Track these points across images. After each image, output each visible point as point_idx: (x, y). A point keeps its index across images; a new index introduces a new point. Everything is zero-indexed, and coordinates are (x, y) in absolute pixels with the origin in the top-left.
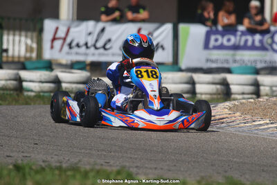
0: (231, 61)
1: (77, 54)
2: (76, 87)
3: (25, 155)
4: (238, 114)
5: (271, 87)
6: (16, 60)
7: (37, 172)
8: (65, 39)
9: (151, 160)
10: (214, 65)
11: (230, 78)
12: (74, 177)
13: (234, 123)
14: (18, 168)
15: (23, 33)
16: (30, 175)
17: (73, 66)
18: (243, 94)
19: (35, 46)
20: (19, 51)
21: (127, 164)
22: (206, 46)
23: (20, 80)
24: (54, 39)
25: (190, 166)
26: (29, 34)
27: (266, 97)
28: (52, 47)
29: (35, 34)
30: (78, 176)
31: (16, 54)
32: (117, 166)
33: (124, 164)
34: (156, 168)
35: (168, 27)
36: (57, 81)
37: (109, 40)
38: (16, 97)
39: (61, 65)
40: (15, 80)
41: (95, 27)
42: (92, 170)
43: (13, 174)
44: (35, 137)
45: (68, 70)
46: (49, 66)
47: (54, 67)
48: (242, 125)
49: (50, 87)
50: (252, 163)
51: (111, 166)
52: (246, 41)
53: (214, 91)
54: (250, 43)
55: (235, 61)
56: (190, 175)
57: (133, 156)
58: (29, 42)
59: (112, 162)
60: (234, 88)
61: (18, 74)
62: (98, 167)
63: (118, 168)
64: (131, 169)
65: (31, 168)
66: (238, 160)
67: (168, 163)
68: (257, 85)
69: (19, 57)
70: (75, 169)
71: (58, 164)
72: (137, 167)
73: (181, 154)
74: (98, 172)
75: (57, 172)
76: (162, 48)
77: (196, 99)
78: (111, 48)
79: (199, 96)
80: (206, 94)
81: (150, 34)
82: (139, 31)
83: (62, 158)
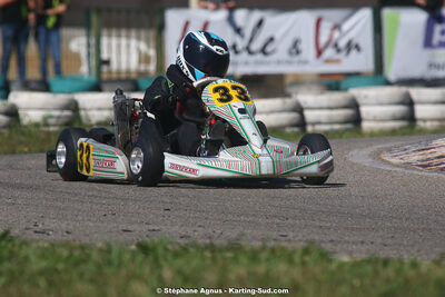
3: (151, 227)
6: (123, 76)
7: (176, 255)
10: (441, 73)
12: (235, 259)
14: (144, 248)
15: (133, 33)
16: (166, 260)
19: (152, 53)
20: (128, 62)
21: (316, 238)
22: (428, 43)
25: (417, 236)
26: (143, 33)
29: (152, 34)
30: (244, 260)
31: (124, 67)
32: (300, 241)
33: (311, 236)
34: (362, 242)
35: (365, 15)
37: (271, 39)
41: (247, 18)
42: (263, 249)
43: (140, 257)
44: (166, 199)
51: (289, 241)
56: (418, 251)
57: (323, 224)
58: (143, 46)
59: (291, 235)
62: (272, 244)
63: (300, 245)
64: (323, 245)
65: (166, 249)
67: (381, 233)
69: (128, 72)
70: (235, 247)
71: (208, 241)
72: (332, 241)
73: (401, 219)
74: (273, 251)
75: (208, 254)
76: (358, 48)
77: (417, 128)
78: (274, 51)
79: (420, 124)
80: (432, 120)
81: (337, 27)
82: (318, 22)
83: (210, 231)
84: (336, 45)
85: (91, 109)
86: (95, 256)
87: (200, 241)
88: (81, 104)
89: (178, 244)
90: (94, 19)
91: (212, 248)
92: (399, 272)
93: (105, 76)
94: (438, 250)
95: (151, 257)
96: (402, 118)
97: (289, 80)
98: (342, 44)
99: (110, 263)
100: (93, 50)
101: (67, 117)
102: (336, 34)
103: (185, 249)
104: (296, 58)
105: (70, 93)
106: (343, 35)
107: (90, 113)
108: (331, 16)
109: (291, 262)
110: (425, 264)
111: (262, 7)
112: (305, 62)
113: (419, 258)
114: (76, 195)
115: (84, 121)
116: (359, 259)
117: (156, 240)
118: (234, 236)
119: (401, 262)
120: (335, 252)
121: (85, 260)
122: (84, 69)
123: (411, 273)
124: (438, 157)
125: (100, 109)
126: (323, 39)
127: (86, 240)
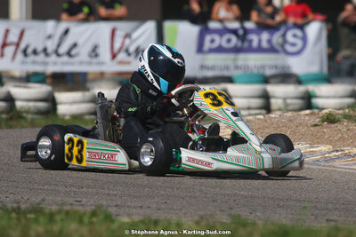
0: (232, 67)
1: (34, 63)
2: (35, 106)
5: (285, 99)
8: (18, 45)
9: (134, 196)
10: (210, 74)
11: (232, 89)
12: (36, 220)
17: (28, 78)
18: (249, 108)
21: (105, 203)
22: (200, 49)
24: (4, 45)
25: (185, 202)
27: (279, 113)
28: (1, 55)
30: (42, 220)
32: (91, 205)
33: (100, 202)
34: (141, 207)
35: (150, 27)
36: (10, 99)
37: (75, 45)
39: (13, 79)
41: (56, 28)
42: (60, 212)
45: (22, 84)
47: (5, 80)
50: (264, 197)
51: (83, 205)
52: (251, 41)
54: (255, 44)
55: (237, 67)
56: (185, 214)
57: (111, 192)
59: (84, 200)
60: (238, 102)
62: (67, 208)
63: (93, 207)
64: (110, 209)
66: (246, 193)
67: (157, 199)
68: (266, 97)
70: (37, 210)
71: (15, 205)
72: (116, 206)
73: (173, 188)
74: (67, 213)
75: (14, 215)
78: (77, 55)
81: (128, 36)
82: (113, 32)
84: (127, 51)
87: (9, 206)
91: (17, 210)
97: (90, 77)
98: (132, 49)
102: (127, 41)
104: (95, 60)
106: (132, 42)
108: (123, 27)
109: (81, 221)
112: (102, 63)
116: (136, 220)
118: (37, 201)
126: (117, 45)
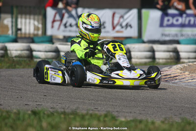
0: (179, 35)
1: (70, 31)
3: (38, 103)
4: (187, 73)
6: (27, 36)
7: (48, 116)
8: (61, 21)
10: (167, 39)
11: (180, 47)
12: (75, 119)
13: (185, 80)
14: (34, 113)
15: (32, 17)
16: (44, 118)
18: (189, 58)
19: (40, 26)
20: (30, 29)
21: (111, 110)
22: (161, 25)
23: (31, 50)
24: (54, 21)
25: (155, 110)
26: (36, 17)
28: (52, 27)
29: (40, 17)
30: (78, 119)
31: (27, 32)
32: (103, 111)
33: (108, 109)
34: (131, 112)
35: (134, 12)
36: (57, 51)
38: (29, 62)
39: (59, 40)
40: (27, 50)
42: (87, 114)
43: (32, 117)
44: (44, 91)
45: (64, 43)
46: (51, 40)
47: (54, 41)
48: (190, 81)
49: (52, 55)
51: (99, 111)
52: (190, 21)
53: (168, 57)
54: (192, 22)
55: (182, 35)
56: (155, 117)
57: (114, 104)
58: (36, 23)
59: (99, 108)
60: (182, 55)
61: (29, 46)
62: (91, 112)
63: (105, 112)
64: (113, 113)
65: (44, 114)
66: (189, 106)
67: (139, 108)
69: (29, 34)
70: (74, 113)
71: (63, 110)
72: (117, 111)
73: (148, 102)
74: (91, 115)
75: (62, 116)
76: (131, 26)
77: (156, 62)
79: (157, 60)
80: (162, 59)
81: (122, 17)
82: (114, 14)
83: (64, 106)
84: (121, 25)
85: (12, 50)
86: (12, 116)
87: (59, 110)
88: (8, 48)
89: (50, 111)
90: (15, 10)
91: (64, 113)
92: (146, 126)
93: (19, 36)
94: (163, 116)
95: (37, 117)
96: (150, 58)
98: (124, 24)
99: (19, 119)
100: (14, 24)
101: (2, 53)
102: (122, 20)
103: (52, 114)
104: (104, 30)
105: (3, 42)
106: (124, 20)
107: (12, 52)
108: (120, 12)
109: (99, 120)
110: (158, 122)
111: (89, 7)
112: (108, 32)
113: (155, 120)
114: (5, 88)
115: (9, 55)
116: (129, 120)
117: (40, 109)
118: (74, 108)
119: (147, 121)
120: (118, 117)
121: (8, 117)
122: (10, 32)
123: (151, 127)
124: (165, 75)
125: (16, 50)
126: (116, 22)
127: (9, 109)
